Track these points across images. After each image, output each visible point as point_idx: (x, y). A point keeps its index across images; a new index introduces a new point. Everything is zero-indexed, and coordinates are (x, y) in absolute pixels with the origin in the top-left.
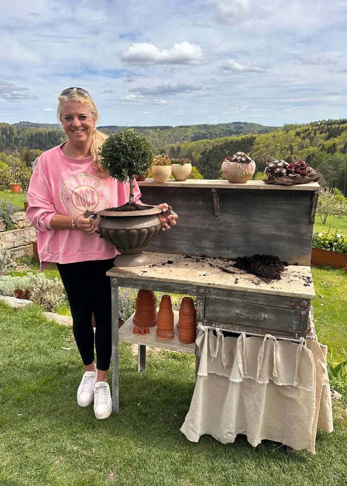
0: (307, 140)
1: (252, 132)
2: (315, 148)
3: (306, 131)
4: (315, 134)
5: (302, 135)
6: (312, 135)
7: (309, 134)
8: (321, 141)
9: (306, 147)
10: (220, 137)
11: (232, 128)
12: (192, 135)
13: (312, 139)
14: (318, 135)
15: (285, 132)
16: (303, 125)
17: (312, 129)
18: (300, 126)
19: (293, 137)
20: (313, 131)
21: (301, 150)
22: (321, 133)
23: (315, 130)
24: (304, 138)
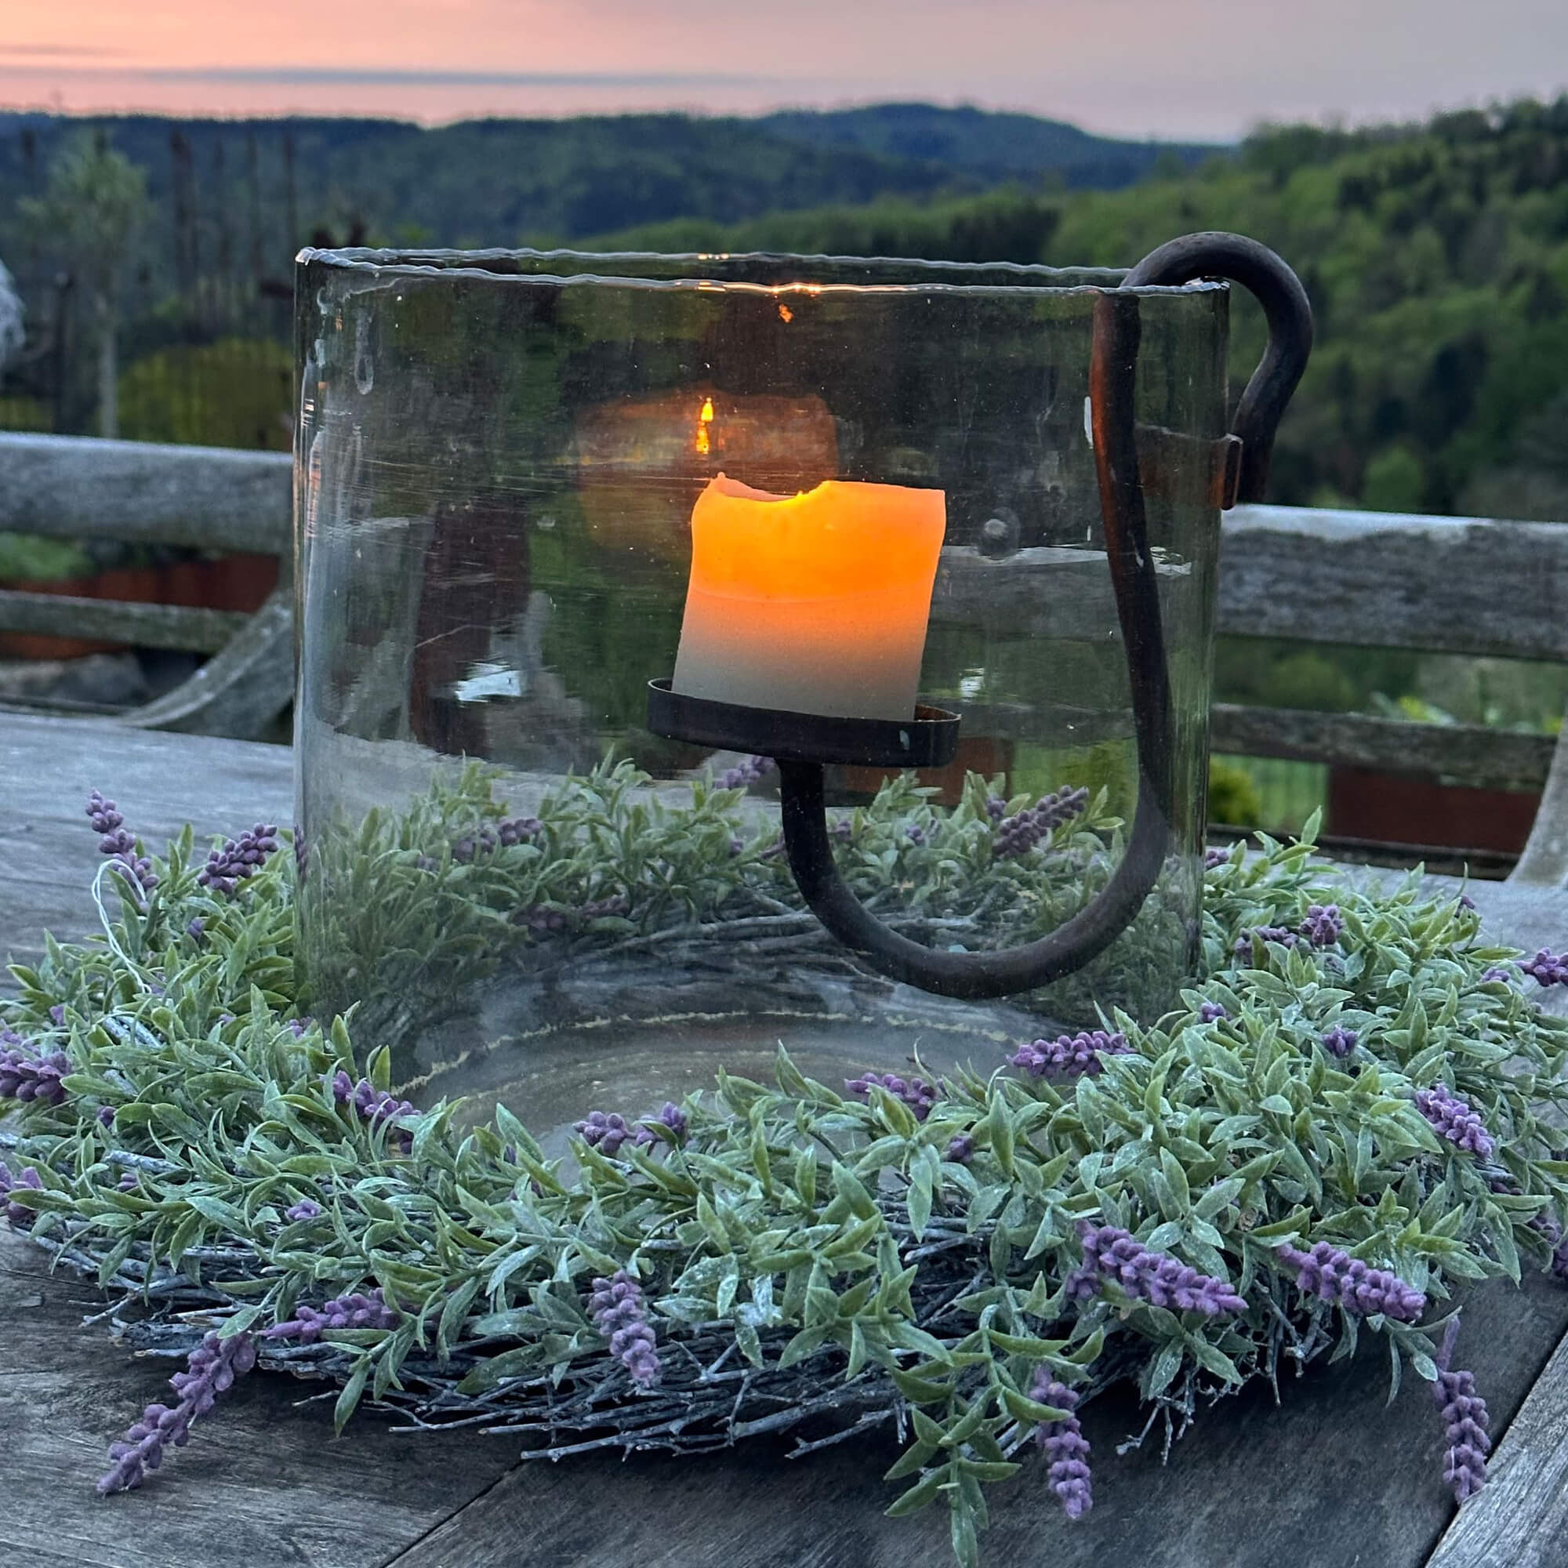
0: (1426, 239)
1: (1024, 175)
2: (1488, 295)
3: (1408, 174)
4: (1479, 194)
5: (1390, 201)
6: (1460, 201)
7: (1438, 194)
8: (1522, 249)
9: (1421, 290)
10: (790, 205)
11: (875, 145)
12: (579, 190)
13: (1456, 232)
14: (1499, 201)
15: (1265, 178)
16: (1386, 136)
17: (1456, 163)
18: (1362, 141)
19: (1326, 218)
20: (1465, 178)
21: (1383, 306)
22: (1521, 187)
23: (1480, 170)
24: (1401, 225)
